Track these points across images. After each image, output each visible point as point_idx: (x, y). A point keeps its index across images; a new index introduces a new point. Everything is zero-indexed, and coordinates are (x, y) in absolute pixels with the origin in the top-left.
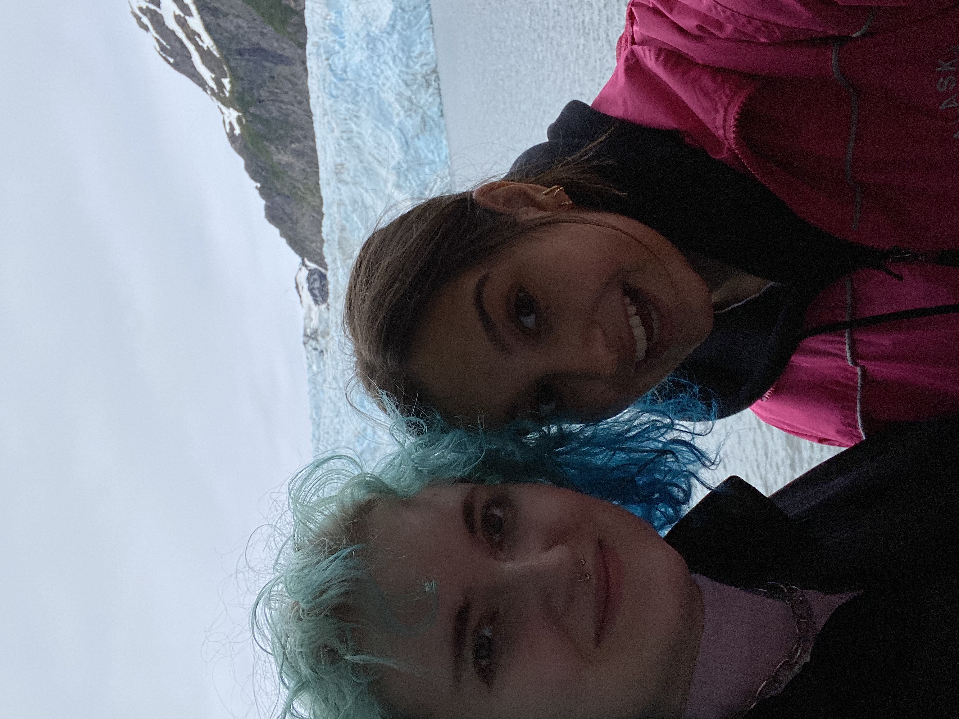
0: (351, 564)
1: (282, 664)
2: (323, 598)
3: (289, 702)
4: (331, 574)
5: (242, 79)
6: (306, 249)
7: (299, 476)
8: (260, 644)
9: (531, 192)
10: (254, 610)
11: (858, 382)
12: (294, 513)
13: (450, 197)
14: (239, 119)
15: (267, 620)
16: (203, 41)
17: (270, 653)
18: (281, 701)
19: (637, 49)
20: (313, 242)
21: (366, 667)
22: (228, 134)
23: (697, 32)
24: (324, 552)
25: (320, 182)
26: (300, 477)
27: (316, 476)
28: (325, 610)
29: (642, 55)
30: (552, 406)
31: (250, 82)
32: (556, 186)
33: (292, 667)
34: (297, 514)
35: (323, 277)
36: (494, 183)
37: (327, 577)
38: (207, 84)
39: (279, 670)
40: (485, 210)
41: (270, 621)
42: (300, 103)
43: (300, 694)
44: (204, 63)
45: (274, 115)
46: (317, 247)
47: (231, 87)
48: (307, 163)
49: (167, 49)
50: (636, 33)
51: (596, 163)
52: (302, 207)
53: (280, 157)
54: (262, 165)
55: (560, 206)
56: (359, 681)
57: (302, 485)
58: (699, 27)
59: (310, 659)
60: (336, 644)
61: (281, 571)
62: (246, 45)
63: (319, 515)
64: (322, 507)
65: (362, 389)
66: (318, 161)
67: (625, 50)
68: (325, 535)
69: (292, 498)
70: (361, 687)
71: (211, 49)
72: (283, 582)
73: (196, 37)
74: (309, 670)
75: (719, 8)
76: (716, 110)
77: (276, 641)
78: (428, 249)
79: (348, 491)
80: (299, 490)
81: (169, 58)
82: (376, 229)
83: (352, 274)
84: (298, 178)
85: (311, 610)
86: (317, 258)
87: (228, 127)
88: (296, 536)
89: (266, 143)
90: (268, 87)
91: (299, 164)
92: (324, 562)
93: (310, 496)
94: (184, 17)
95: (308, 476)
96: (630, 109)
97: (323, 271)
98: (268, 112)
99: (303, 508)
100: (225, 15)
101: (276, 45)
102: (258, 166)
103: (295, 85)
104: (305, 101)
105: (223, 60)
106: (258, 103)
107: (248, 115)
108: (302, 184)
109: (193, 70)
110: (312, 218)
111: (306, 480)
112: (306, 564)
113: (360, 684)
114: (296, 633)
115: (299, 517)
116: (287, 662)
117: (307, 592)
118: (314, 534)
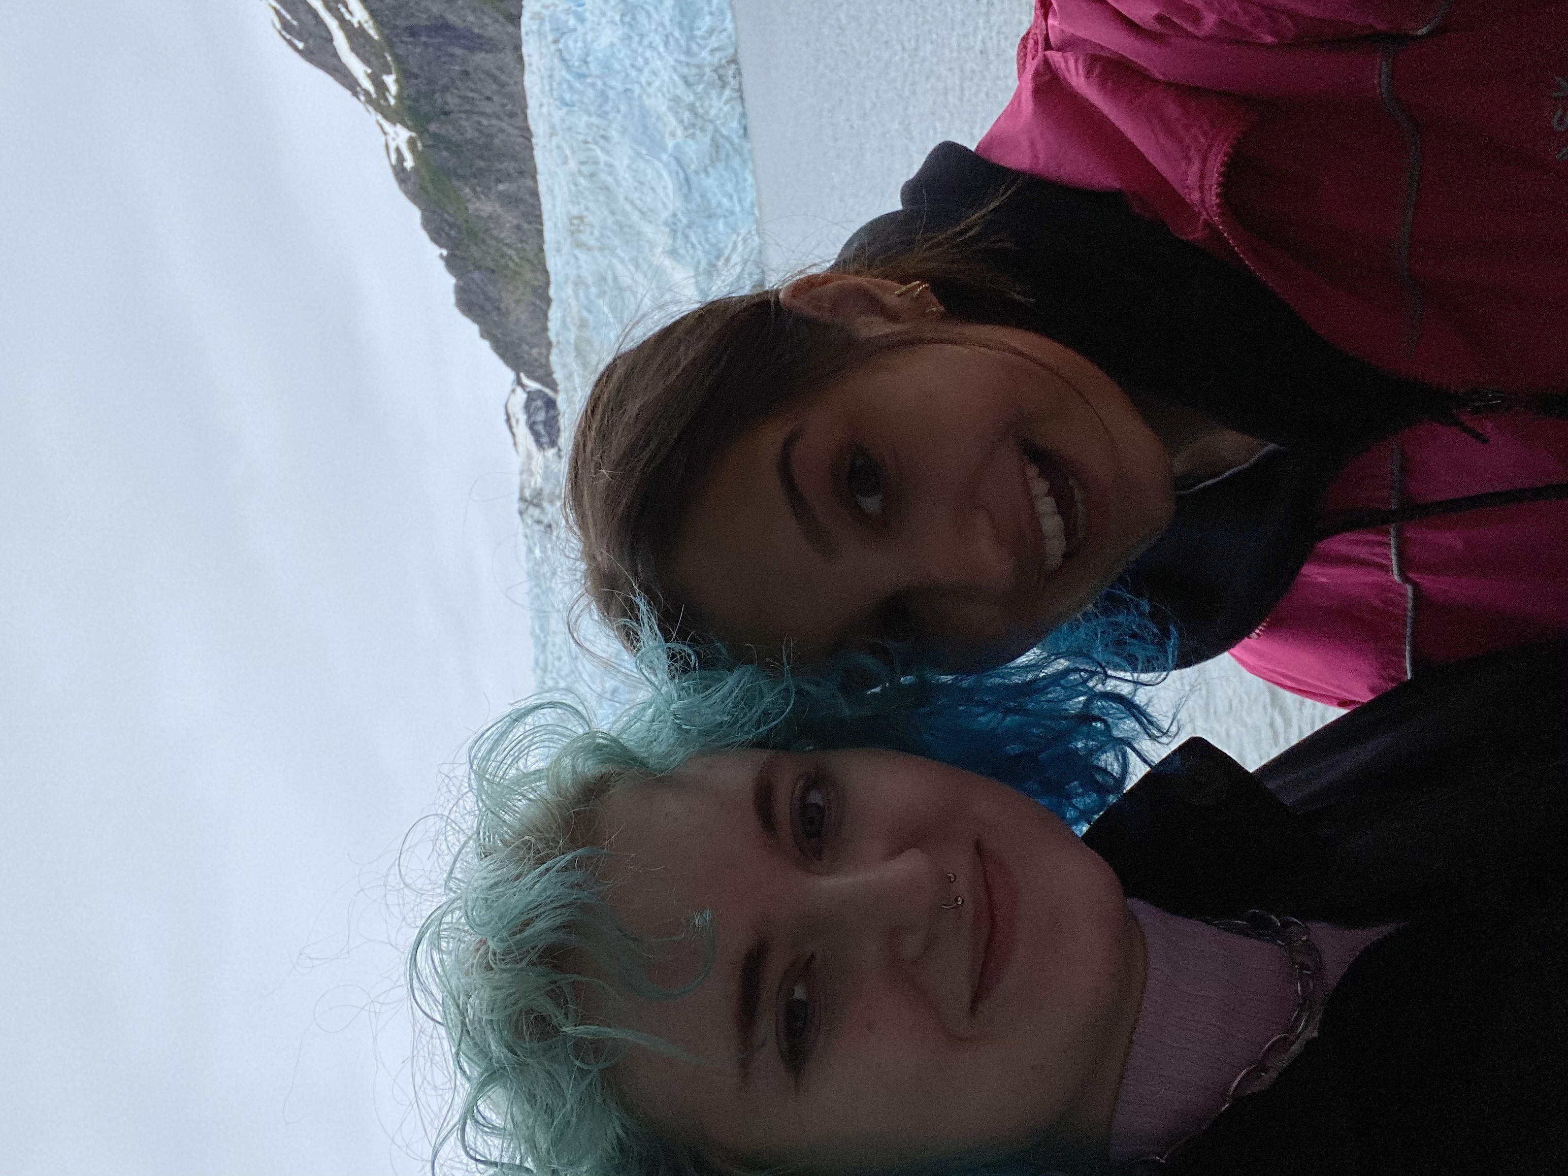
0: (572, 879)
1: (461, 1038)
2: (526, 934)
3: (471, 1102)
4: (540, 895)
5: (416, 77)
6: (522, 358)
7: (486, 736)
8: (423, 1008)
9: (875, 291)
10: (414, 953)
11: (1406, 608)
12: (478, 797)
14: (411, 143)
15: (435, 968)
16: (351, 13)
17: (439, 1023)
18: (458, 1100)
19: (1055, 56)
20: (532, 346)
21: (597, 1047)
22: (394, 167)
23: (1159, 28)
24: (529, 859)
25: (546, 247)
26: (488, 738)
27: (514, 736)
28: (529, 952)
29: (1063, 66)
31: (430, 82)
32: (916, 282)
33: (476, 1044)
34: (484, 797)
35: (551, 404)
36: (816, 276)
37: (532, 901)
38: (360, 86)
39: (454, 1050)
40: (800, 321)
41: (439, 970)
42: (511, 115)
43: (489, 1088)
44: (353, 49)
45: (469, 136)
46: (540, 354)
47: (398, 89)
48: (523, 214)
49: (292, 26)
50: (1053, 32)
51: (984, 244)
52: (516, 288)
53: (478, 205)
54: (451, 219)
55: (924, 314)
56: (585, 1067)
57: (491, 751)
58: (1160, 18)
59: (506, 1033)
60: (549, 1008)
61: (459, 891)
62: (422, 20)
63: (520, 800)
64: (523, 786)
66: (541, 211)
67: (1033, 59)
68: (530, 831)
69: (475, 772)
70: (590, 1077)
71: (366, 26)
72: (460, 908)
73: (340, 6)
74: (505, 1050)
76: (1188, 159)
77: (450, 1003)
78: (707, 384)
79: (567, 761)
80: (487, 758)
81: (296, 42)
84: (508, 241)
85: (507, 952)
86: (540, 372)
87: (394, 157)
88: (482, 833)
89: (456, 183)
90: (457, 88)
91: (510, 218)
92: (529, 876)
93: (504, 769)
95: (501, 735)
96: (1042, 156)
97: (550, 393)
98: (458, 131)
99: (493, 788)
101: (471, 18)
102: (444, 220)
103: (503, 85)
104: (519, 111)
105: (384, 45)
106: (442, 117)
107: (426, 136)
108: (515, 249)
109: (335, 62)
110: (531, 308)
111: (497, 742)
112: (496, 879)
113: (589, 1071)
114: (483, 990)
115: (487, 802)
116: (468, 1038)
117: (500, 925)
118: (511, 830)
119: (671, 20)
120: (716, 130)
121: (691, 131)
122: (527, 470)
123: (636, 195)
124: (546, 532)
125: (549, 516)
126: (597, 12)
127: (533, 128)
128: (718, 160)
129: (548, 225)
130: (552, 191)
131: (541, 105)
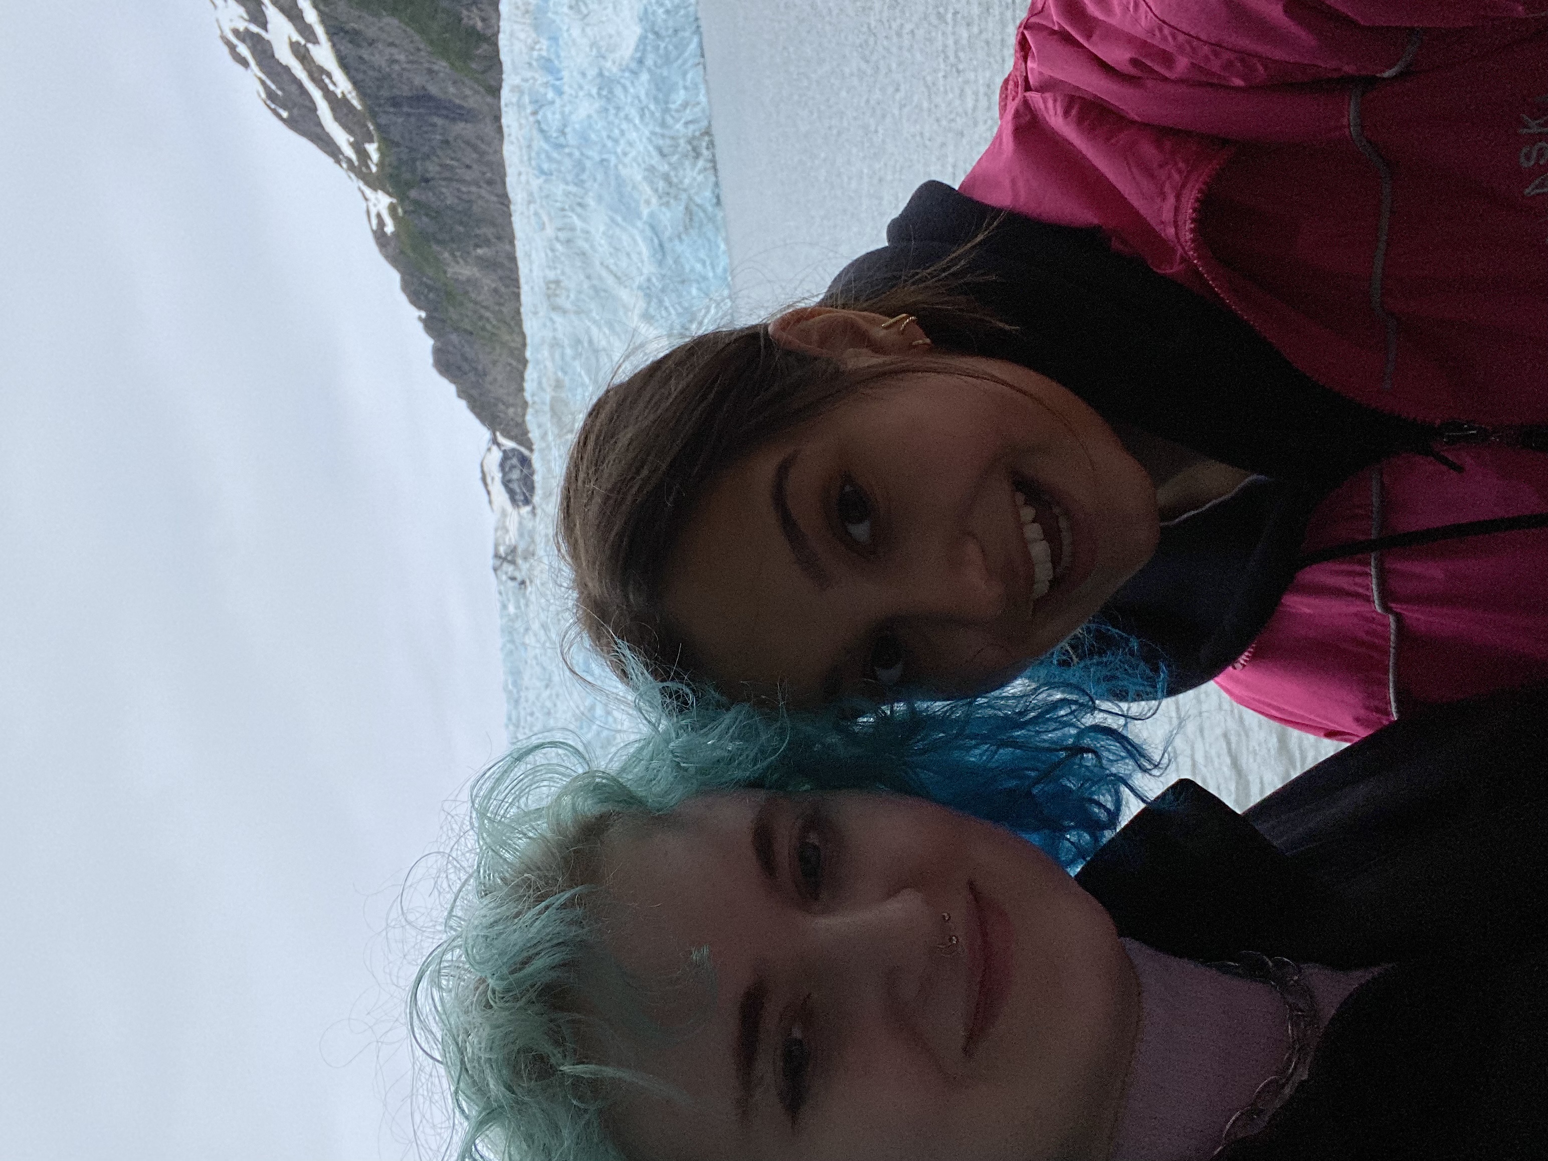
0: (571, 917)
1: (460, 1076)
2: (525, 972)
3: (469, 1141)
4: (538, 933)
5: (398, 145)
6: (498, 417)
7: (487, 775)
8: (423, 1045)
9: (864, 325)
10: (415, 990)
11: (1389, 639)
12: (479, 835)
13: (731, 333)
14: (392, 209)
15: (435, 1007)
16: (335, 84)
17: (438, 1061)
18: (456, 1139)
19: (1035, 97)
20: (508, 406)
21: (595, 1084)
22: (374, 232)
23: (1133, 71)
24: (528, 897)
25: (522, 310)
26: (489, 777)
27: (515, 775)
28: (528, 991)
29: (1042, 106)
30: (895, 672)
31: (411, 150)
32: (904, 315)
33: (474, 1083)
34: (485, 835)
35: (525, 462)
36: (804, 310)
37: (532, 939)
38: (342, 154)
39: (453, 1089)
40: (788, 353)
41: (439, 1009)
42: (490, 182)
43: (488, 1126)
44: (336, 119)
45: (448, 202)
46: (515, 413)
47: (380, 157)
48: (501, 278)
49: (277, 95)
50: (1032, 73)
51: (969, 278)
52: (494, 349)
53: (457, 269)
54: (429, 282)
55: (911, 347)
56: (582, 1106)
57: (492, 789)
58: (1134, 62)
59: (504, 1072)
60: (547, 1048)
61: (458, 929)
62: (406, 91)
63: (520, 838)
64: (524, 825)
65: (587, 643)
66: (518, 276)
67: (1013, 100)
68: (528, 869)
69: (476, 810)
70: (587, 1116)
71: (349, 97)
72: (460, 947)
73: (324, 77)
74: (503, 1089)
75: (1166, 30)
76: (1163, 196)
77: (450, 1041)
78: (697, 413)
79: (567, 800)
80: (488, 796)
81: (281, 111)
82: (611, 384)
83: (571, 458)
84: (484, 304)
85: (507, 990)
86: (516, 431)
87: (374, 222)
88: (482, 871)
89: (436, 248)
90: (438, 156)
91: (488, 282)
92: (528, 913)
93: (505, 808)
94: (305, 46)
95: (503, 774)
96: (1023, 193)
97: (526, 452)
98: (438, 197)
99: (494, 826)
100: (372, 43)
101: (452, 90)
102: (422, 283)
103: (482, 154)
104: (498, 180)
105: (367, 115)
106: (423, 184)
107: (407, 202)
108: (493, 312)
109: (319, 130)
110: (508, 368)
111: (498, 781)
112: (498, 917)
113: (586, 1111)
114: (481, 1029)
115: (488, 840)
116: (466, 1076)
117: (500, 962)
118: (511, 868)
119: (647, 94)
120: (690, 199)
121: (665, 200)
122: (502, 528)
123: (612, 261)
124: (520, 588)
125: (523, 573)
126: (576, 86)
127: (511, 195)
128: (692, 227)
129: (525, 289)
130: (530, 256)
131: (520, 174)
